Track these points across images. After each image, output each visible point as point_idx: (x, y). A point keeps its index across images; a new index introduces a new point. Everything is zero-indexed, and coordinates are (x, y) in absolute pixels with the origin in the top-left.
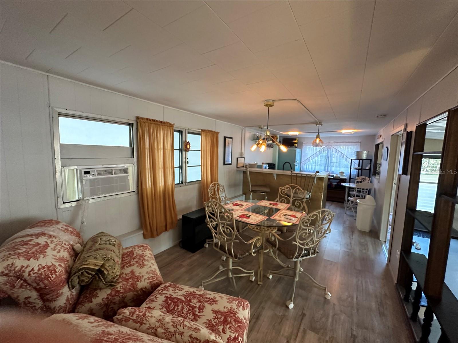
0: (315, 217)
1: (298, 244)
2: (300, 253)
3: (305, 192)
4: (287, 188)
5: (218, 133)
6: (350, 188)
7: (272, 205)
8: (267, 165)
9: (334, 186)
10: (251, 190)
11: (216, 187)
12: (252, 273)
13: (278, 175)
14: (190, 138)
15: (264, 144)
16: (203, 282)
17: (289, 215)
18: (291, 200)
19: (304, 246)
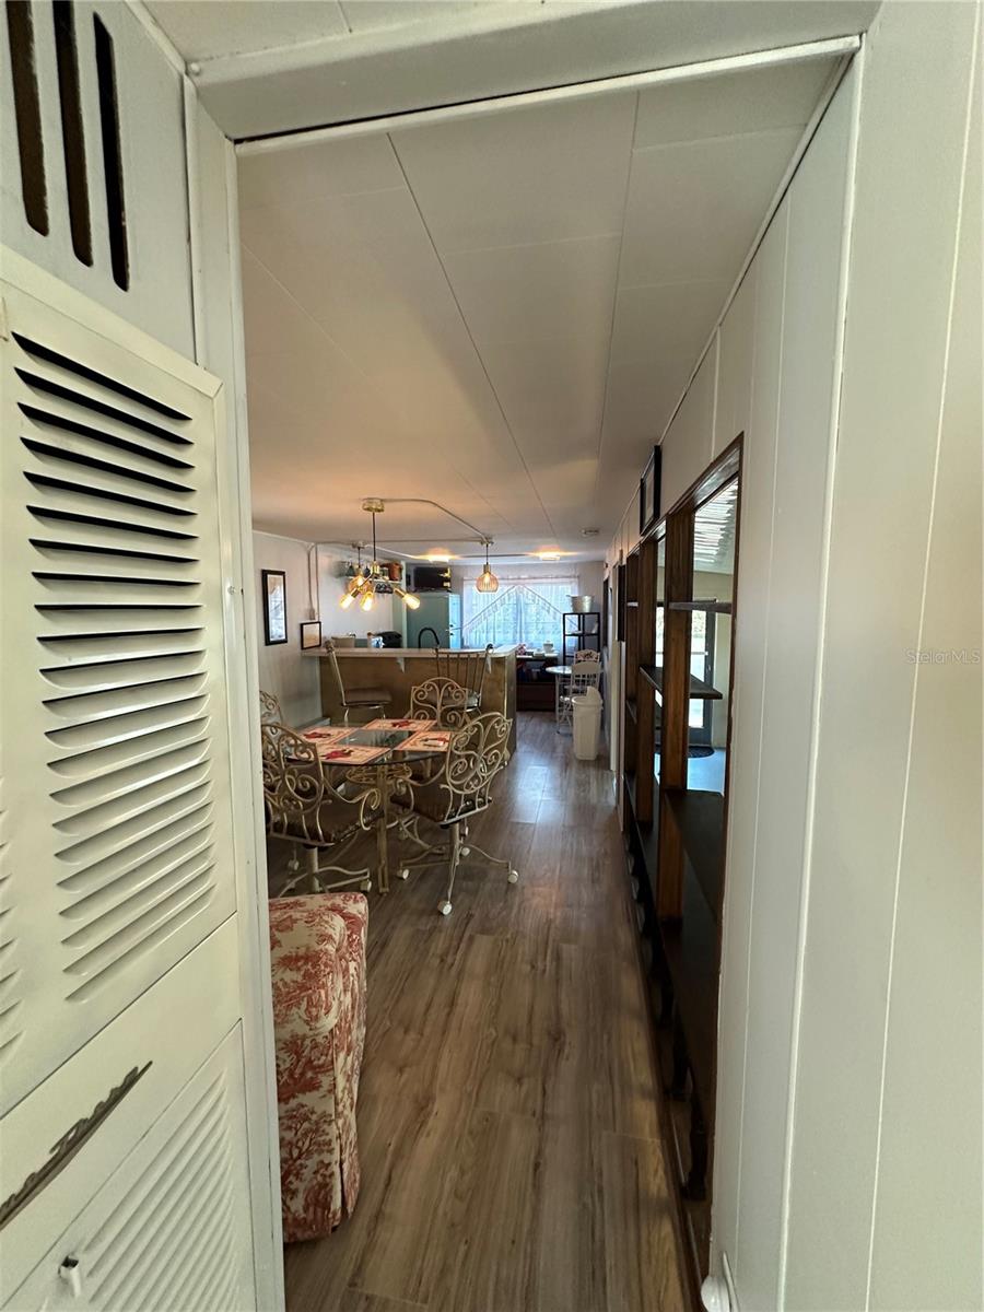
1: (451, 788)
2: (456, 805)
3: (467, 692)
4: (428, 687)
6: (565, 676)
7: (397, 726)
8: (381, 639)
9: (535, 676)
10: (346, 703)
12: (365, 874)
13: (407, 660)
17: (433, 740)
18: (439, 711)
19: (462, 790)
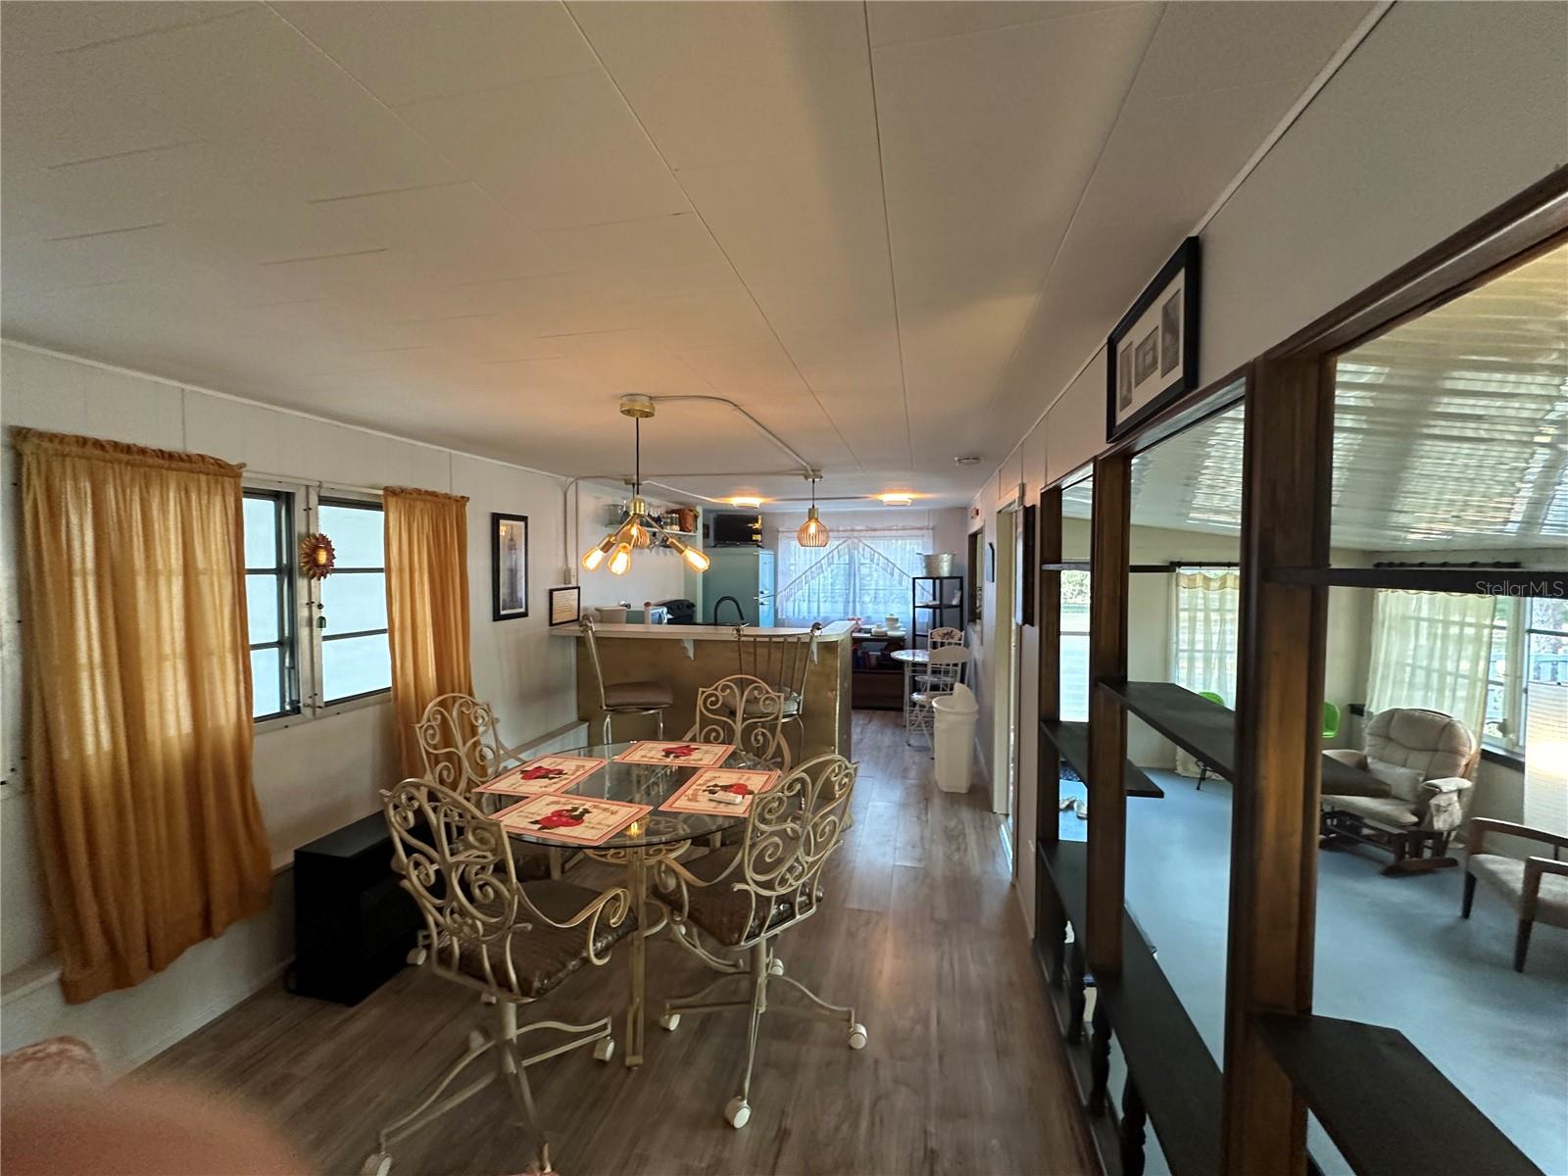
0: (798, 787)
1: (752, 888)
2: (762, 915)
3: (779, 697)
4: (723, 689)
5: (463, 500)
6: (915, 664)
7: (672, 756)
8: (665, 610)
10: (606, 706)
11: (455, 713)
12: (604, 1027)
13: (697, 643)
14: (330, 522)
15: (625, 547)
16: (385, 1132)
17: (725, 788)
18: (738, 727)
19: (772, 889)
